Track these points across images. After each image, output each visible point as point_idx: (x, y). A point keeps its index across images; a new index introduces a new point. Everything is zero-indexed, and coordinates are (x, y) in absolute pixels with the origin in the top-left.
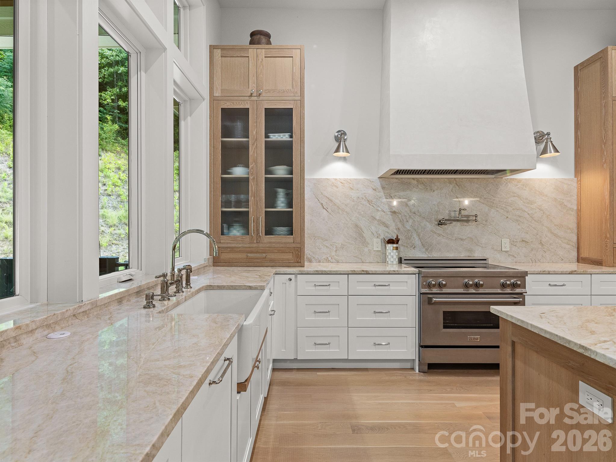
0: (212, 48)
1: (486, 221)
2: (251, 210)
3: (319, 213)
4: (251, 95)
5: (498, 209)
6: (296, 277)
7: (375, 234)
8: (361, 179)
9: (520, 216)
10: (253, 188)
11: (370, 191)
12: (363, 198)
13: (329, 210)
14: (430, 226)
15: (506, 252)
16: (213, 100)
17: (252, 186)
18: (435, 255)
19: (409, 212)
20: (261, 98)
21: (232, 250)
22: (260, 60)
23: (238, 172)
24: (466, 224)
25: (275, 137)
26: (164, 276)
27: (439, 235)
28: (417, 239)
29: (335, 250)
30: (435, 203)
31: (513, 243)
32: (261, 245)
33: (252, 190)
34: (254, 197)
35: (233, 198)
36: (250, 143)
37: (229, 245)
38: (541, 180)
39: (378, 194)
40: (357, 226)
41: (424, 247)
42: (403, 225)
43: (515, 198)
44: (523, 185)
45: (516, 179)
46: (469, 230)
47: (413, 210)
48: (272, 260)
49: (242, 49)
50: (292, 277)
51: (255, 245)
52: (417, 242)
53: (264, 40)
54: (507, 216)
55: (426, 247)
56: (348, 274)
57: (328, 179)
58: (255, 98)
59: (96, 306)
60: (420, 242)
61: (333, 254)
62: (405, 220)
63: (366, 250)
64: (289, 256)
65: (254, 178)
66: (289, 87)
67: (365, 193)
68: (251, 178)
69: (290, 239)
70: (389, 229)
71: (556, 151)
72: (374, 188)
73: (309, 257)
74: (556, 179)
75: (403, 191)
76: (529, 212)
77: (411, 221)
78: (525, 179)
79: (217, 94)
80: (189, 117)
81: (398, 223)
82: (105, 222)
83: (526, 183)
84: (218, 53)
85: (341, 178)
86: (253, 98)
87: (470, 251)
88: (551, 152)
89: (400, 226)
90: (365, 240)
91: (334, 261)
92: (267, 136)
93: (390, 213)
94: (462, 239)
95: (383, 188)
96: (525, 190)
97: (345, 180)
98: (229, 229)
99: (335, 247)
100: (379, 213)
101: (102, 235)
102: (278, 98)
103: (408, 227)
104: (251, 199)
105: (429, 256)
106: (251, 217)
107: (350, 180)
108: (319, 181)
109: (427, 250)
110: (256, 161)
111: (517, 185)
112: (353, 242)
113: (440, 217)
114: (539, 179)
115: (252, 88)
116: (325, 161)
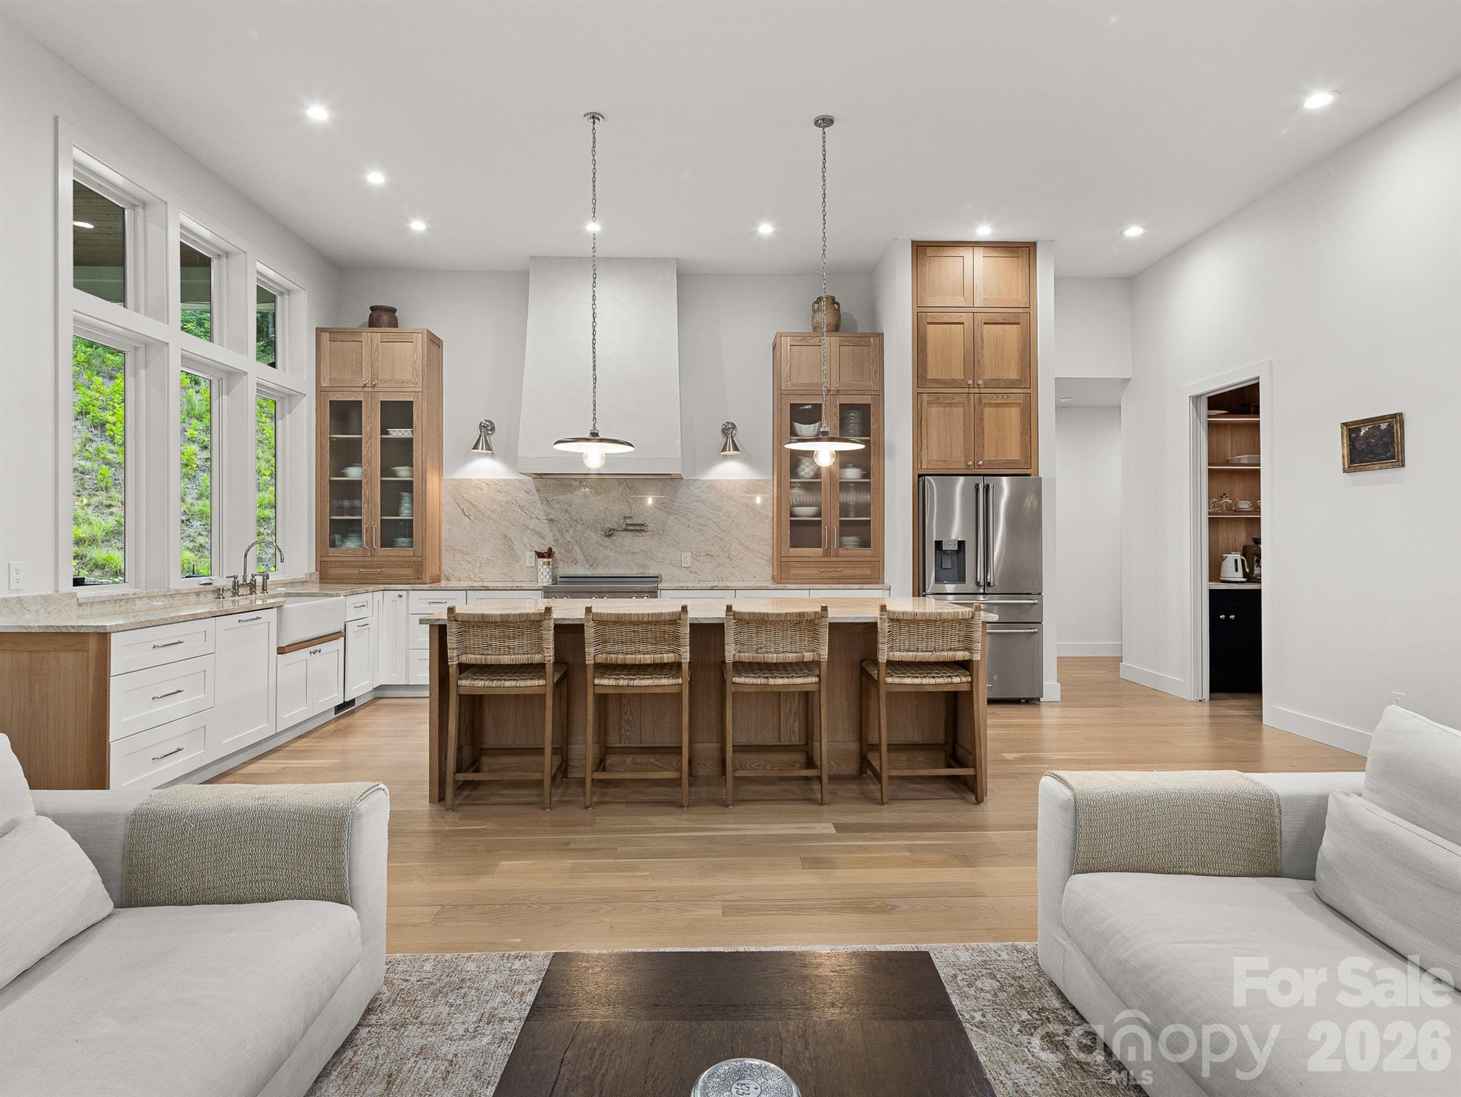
0: (319, 331)
1: (663, 531)
2: (364, 517)
3: (460, 521)
4: (365, 386)
5: (677, 516)
6: (408, 594)
7: (528, 546)
8: (510, 480)
9: (704, 525)
10: (367, 493)
11: (522, 495)
12: (513, 503)
13: (472, 517)
14: (594, 537)
15: (687, 568)
16: (320, 391)
17: (365, 492)
18: (601, 572)
19: (569, 520)
20: (376, 389)
21: (342, 564)
22: (375, 345)
23: (353, 473)
24: (638, 534)
25: (396, 433)
26: (235, 577)
27: (606, 547)
28: (579, 552)
29: (479, 565)
30: (601, 508)
31: (695, 557)
32: (376, 559)
33: (365, 495)
34: (368, 504)
35: (346, 503)
36: (363, 440)
37: (338, 559)
38: (729, 481)
39: (532, 498)
40: (505, 537)
41: (588, 562)
42: (562, 535)
43: (698, 503)
44: (708, 487)
45: (699, 480)
46: (640, 542)
47: (575, 518)
48: (390, 576)
49: (354, 332)
50: (404, 593)
51: (368, 559)
52: (580, 557)
53: (385, 318)
54: (688, 524)
55: (590, 563)
56: (466, 590)
57: (470, 480)
58: (370, 389)
59: (180, 594)
60: (582, 557)
61: (477, 570)
62: (564, 530)
63: (517, 566)
64: (409, 572)
65: (367, 482)
66: (409, 377)
67: (516, 497)
68: (364, 481)
69: (410, 552)
70: (545, 540)
71: (736, 449)
72: (527, 490)
73: (447, 574)
74: (748, 481)
75: (563, 494)
76: (715, 520)
77: (571, 531)
78: (711, 480)
79: (325, 384)
80: (288, 416)
81: (557, 533)
82: (206, 527)
83: (712, 485)
84: (326, 336)
85: (486, 478)
86: (366, 389)
87: (644, 566)
88: (729, 450)
89: (558, 536)
90: (516, 554)
91: (478, 579)
92: (384, 431)
93: (546, 521)
94: (634, 553)
95: (538, 490)
96: (710, 493)
97: (491, 480)
98: (342, 541)
99: (478, 562)
100: (533, 521)
101: (200, 554)
102: (396, 390)
103: (568, 538)
104: (364, 506)
105: (594, 572)
106: (364, 527)
107: (498, 480)
108: (460, 481)
109: (591, 565)
110: (369, 462)
111: (701, 488)
112: (501, 556)
113: (608, 525)
114: (726, 480)
115: (366, 377)
116: (467, 459)
